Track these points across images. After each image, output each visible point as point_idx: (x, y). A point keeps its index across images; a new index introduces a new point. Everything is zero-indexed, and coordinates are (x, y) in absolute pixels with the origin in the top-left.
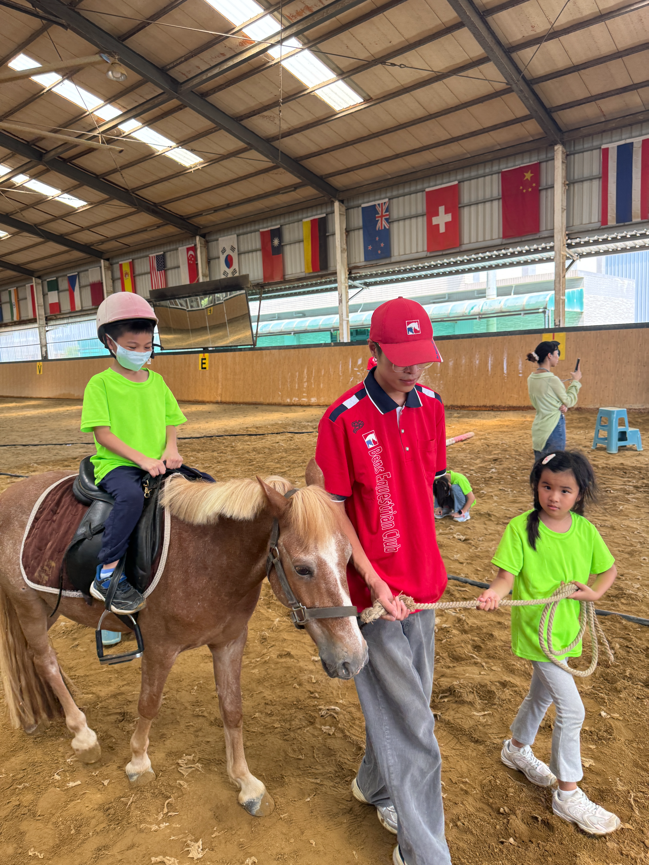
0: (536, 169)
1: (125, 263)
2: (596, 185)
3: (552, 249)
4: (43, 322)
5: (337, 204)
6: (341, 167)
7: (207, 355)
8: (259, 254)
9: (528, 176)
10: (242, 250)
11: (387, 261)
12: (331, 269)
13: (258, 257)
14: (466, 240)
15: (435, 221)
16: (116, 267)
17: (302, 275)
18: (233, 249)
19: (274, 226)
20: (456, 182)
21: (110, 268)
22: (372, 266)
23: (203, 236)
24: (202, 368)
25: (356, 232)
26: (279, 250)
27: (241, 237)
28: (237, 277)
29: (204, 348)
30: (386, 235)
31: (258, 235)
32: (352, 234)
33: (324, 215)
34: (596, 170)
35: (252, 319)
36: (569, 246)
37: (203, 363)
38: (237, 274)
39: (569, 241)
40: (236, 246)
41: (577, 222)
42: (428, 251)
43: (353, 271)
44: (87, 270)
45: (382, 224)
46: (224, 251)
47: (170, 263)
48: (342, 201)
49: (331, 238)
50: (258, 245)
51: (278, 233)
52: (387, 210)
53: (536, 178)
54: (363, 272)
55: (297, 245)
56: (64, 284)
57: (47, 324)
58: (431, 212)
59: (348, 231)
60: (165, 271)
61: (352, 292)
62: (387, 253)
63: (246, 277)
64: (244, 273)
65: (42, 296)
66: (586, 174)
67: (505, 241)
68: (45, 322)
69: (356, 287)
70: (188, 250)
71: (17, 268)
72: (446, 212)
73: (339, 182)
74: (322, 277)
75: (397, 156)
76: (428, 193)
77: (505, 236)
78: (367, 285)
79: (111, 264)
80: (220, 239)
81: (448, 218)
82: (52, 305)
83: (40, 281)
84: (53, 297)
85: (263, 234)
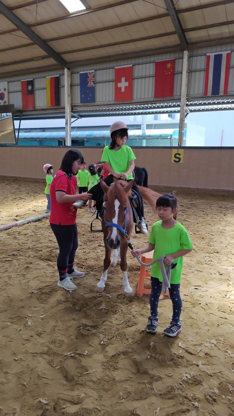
0: (173, 62)
2: (203, 74)
3: (178, 106)
5: (66, 70)
6: (69, 49)
8: (20, 94)
9: (169, 65)
10: (10, 90)
11: (93, 104)
12: (62, 105)
13: (20, 95)
14: (135, 97)
15: (119, 85)
17: (45, 108)
19: (29, 78)
20: (131, 65)
22: (85, 106)
25: (76, 87)
26: (32, 92)
27: (10, 83)
28: (7, 105)
30: (93, 90)
31: (20, 83)
32: (74, 87)
33: (58, 76)
34: (203, 66)
36: (187, 105)
38: (7, 104)
39: (187, 103)
40: (7, 89)
41: (192, 93)
42: (115, 101)
43: (74, 108)
45: (91, 84)
48: (69, 69)
49: (62, 89)
50: (20, 88)
51: (31, 83)
52: (94, 77)
53: (173, 67)
54: (79, 109)
55: (42, 90)
58: (117, 80)
59: (72, 86)
61: (73, 119)
62: (93, 99)
63: (13, 105)
64: (11, 103)
66: (198, 68)
67: (155, 100)
69: (75, 117)
72: (126, 81)
73: (68, 57)
74: (56, 109)
75: (101, 46)
76: (116, 70)
77: (155, 97)
78: (81, 116)
81: (127, 84)
85: (23, 83)
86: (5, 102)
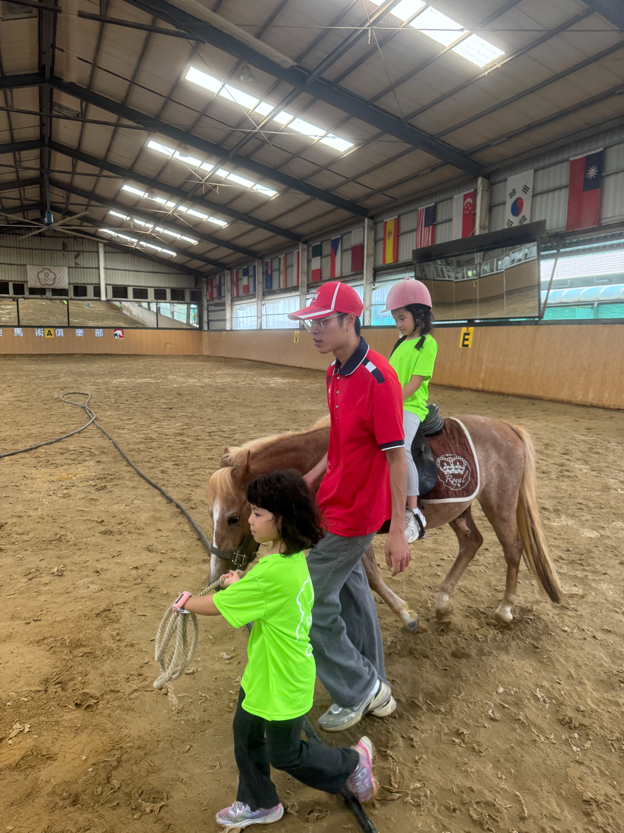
1: (390, 221)
4: (305, 289)
7: (471, 329)
8: (564, 194)
10: (539, 189)
13: (562, 197)
16: (380, 226)
18: (525, 189)
19: (593, 149)
21: (374, 228)
23: (487, 177)
24: (464, 345)
27: (540, 172)
28: (527, 226)
29: (469, 321)
31: (566, 166)
35: (542, 286)
37: (465, 340)
40: (530, 186)
44: (350, 232)
46: (514, 192)
47: (441, 216)
50: (565, 180)
51: (597, 160)
56: (327, 249)
57: (308, 291)
60: (434, 226)
63: (542, 223)
64: (538, 219)
65: (306, 263)
68: (306, 290)
70: (466, 197)
71: (287, 233)
79: (376, 224)
80: (509, 178)
82: (314, 271)
83: (305, 247)
84: (316, 263)
85: (573, 164)
86: (524, 218)
